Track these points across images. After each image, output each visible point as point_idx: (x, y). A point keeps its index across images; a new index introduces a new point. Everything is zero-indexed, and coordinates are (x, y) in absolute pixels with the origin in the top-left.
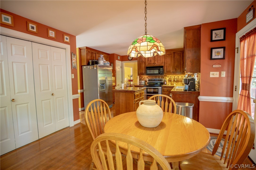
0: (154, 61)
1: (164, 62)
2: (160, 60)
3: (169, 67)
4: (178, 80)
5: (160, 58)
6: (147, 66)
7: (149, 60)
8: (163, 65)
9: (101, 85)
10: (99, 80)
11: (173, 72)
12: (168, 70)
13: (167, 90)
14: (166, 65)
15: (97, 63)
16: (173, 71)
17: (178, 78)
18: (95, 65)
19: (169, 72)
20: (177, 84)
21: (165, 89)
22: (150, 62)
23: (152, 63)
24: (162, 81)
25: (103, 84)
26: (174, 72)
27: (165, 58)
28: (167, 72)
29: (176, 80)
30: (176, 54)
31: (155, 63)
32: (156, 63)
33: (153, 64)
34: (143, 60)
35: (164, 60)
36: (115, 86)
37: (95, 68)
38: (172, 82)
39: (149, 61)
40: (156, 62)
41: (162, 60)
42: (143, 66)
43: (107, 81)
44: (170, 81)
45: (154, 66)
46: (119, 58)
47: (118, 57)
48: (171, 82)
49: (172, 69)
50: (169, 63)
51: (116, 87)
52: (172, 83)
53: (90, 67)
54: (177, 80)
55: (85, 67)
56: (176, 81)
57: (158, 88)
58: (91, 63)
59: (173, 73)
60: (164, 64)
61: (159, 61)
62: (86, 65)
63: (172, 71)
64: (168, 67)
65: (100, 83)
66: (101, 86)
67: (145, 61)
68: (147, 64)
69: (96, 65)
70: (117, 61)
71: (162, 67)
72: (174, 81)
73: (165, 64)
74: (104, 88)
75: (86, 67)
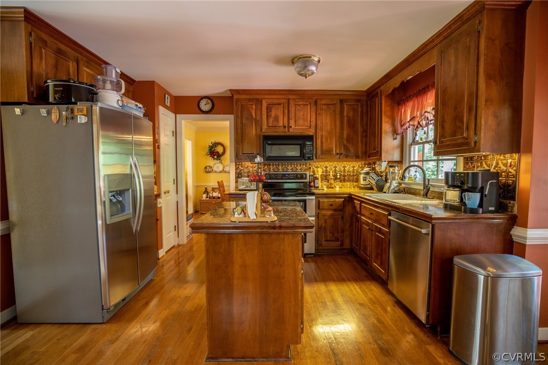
0: (286, 119)
1: (313, 124)
2: (304, 119)
3: (329, 140)
4: (344, 176)
5: (302, 113)
6: (266, 134)
7: (271, 116)
8: (312, 134)
9: (114, 196)
10: (102, 173)
11: (338, 154)
12: (325, 147)
13: (330, 203)
14: (320, 133)
15: (91, 96)
16: (338, 152)
17: (344, 172)
18: (82, 106)
19: (327, 154)
20: (341, 188)
21: (324, 202)
22: (273, 121)
23: (281, 124)
24: (306, 178)
25: (121, 193)
26: (341, 154)
27: (316, 113)
28: (322, 154)
29: (338, 177)
30: (345, 106)
31: (290, 127)
32: (293, 127)
33: (285, 127)
34: (252, 115)
35: (313, 119)
36: (158, 196)
37: (82, 119)
38: (332, 181)
39: (271, 120)
40: (292, 123)
41: (309, 119)
42: (253, 132)
43: (139, 178)
44: (325, 177)
45: (287, 134)
46: (168, 103)
47: (166, 96)
48: (328, 182)
49: (336, 147)
50: (329, 127)
51: (159, 200)
52: (331, 184)
53: (49, 113)
54: (340, 175)
55: (18, 111)
56: (340, 178)
57: (305, 201)
58: (55, 92)
59: (338, 156)
60: (314, 131)
61: (301, 122)
62: (26, 101)
63: (336, 151)
64: (327, 138)
65: (109, 187)
66: (111, 200)
67: (258, 118)
68: (265, 127)
69: (89, 104)
70: (162, 110)
71: (310, 138)
72: (335, 178)
73: (316, 130)
74: (123, 209)
75: (23, 113)
